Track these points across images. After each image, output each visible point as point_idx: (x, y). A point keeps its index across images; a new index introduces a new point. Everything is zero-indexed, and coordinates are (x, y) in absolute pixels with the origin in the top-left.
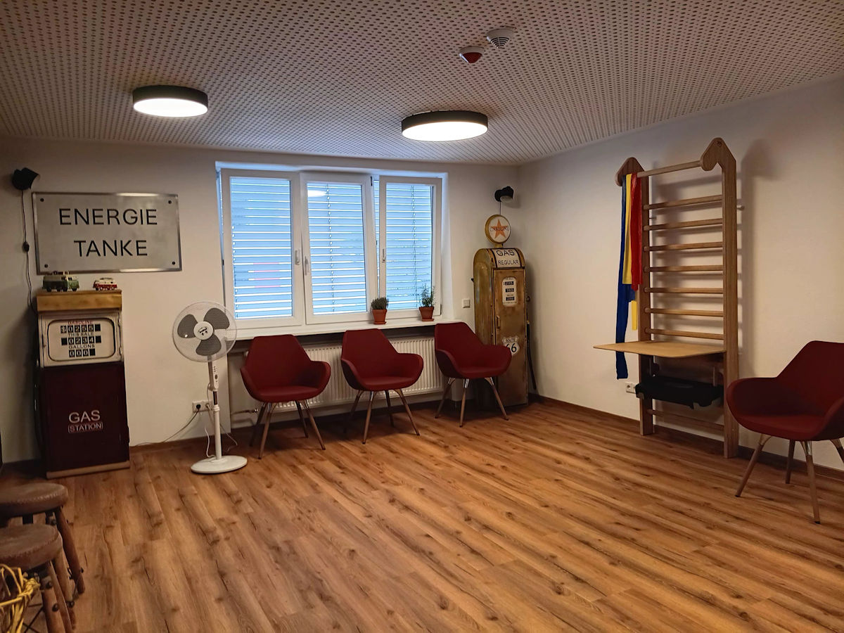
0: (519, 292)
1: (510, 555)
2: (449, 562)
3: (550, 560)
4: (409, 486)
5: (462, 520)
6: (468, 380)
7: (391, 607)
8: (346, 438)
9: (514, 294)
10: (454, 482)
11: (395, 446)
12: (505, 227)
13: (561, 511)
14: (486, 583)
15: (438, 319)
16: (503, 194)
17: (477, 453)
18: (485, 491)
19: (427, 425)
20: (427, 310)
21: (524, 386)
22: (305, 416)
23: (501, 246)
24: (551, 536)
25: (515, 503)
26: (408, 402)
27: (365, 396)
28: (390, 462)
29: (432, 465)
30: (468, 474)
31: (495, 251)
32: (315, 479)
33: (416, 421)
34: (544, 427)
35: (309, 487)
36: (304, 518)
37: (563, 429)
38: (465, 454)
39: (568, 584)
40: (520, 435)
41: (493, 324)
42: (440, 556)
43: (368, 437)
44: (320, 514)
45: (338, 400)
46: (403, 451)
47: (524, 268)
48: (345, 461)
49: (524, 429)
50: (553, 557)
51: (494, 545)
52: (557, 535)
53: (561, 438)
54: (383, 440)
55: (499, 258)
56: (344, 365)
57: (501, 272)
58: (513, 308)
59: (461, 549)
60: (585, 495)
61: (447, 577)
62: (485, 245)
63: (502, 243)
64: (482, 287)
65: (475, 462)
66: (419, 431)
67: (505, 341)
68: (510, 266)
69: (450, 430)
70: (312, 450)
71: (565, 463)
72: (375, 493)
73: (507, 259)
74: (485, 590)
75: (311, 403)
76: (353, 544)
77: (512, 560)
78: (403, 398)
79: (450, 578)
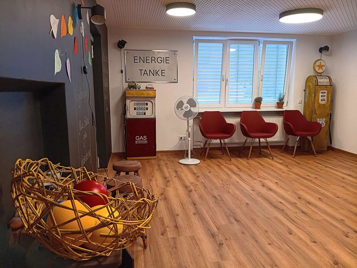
0: (328, 97)
1: (321, 216)
2: (292, 216)
3: (342, 221)
4: (271, 181)
5: (297, 198)
6: (299, 137)
7: (266, 230)
8: (240, 157)
9: (325, 98)
10: (292, 181)
11: (261, 162)
12: (323, 66)
13: (346, 200)
14: (310, 227)
15: (285, 108)
16: (324, 49)
17: (302, 170)
18: (307, 187)
19: (277, 156)
20: (280, 104)
21: (326, 142)
22: (223, 146)
23: (320, 74)
24: (341, 211)
25: (323, 194)
26: (270, 144)
27: (249, 140)
28: (261, 170)
29: (281, 173)
30: (298, 179)
31: (317, 77)
33: (272, 153)
34: (335, 162)
35: (226, 175)
36: (225, 187)
37: (346, 164)
38: (296, 170)
39: (351, 233)
40: (323, 164)
41: (313, 112)
42: (288, 212)
43: (250, 158)
44: (231, 186)
45: (236, 141)
46: (266, 165)
47: (331, 86)
48: (240, 166)
49: (326, 162)
51: (313, 211)
52: (344, 211)
53: (344, 168)
54: (256, 159)
55: (319, 80)
57: (320, 87)
58: (324, 105)
59: (297, 211)
61: (292, 221)
62: (312, 73)
63: (321, 73)
64: (309, 94)
65: (302, 174)
66: (274, 158)
68: (325, 84)
69: (289, 159)
70: (226, 160)
71: (347, 179)
72: (255, 181)
73: (323, 81)
74: (310, 230)
75: (226, 141)
76: (248, 201)
77: (322, 219)
78: (267, 143)
79: (293, 222)
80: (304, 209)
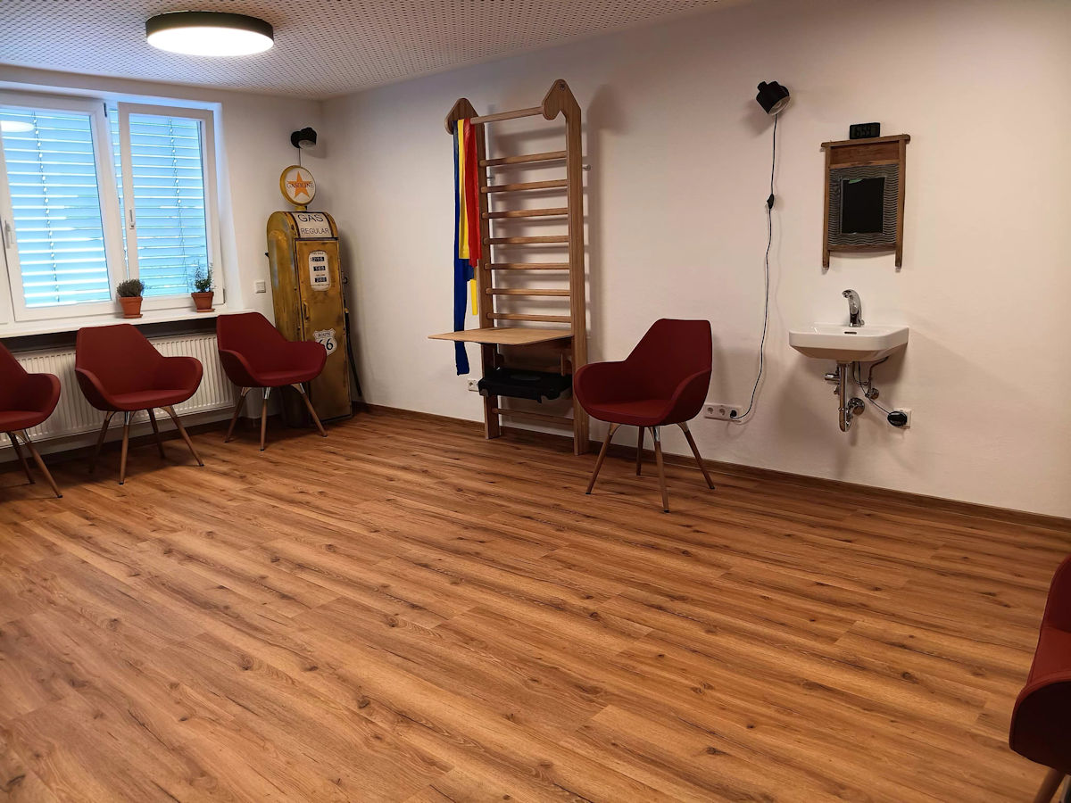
0: (332, 271)
1: (332, 593)
2: (250, 613)
3: (382, 591)
4: (192, 531)
5: (268, 562)
6: (268, 390)
7: (174, 679)
8: (93, 478)
9: (326, 273)
10: (255, 518)
11: (169, 484)
12: (308, 184)
13: (395, 534)
14: (302, 630)
15: (220, 309)
16: (302, 138)
17: (286, 481)
18: (297, 523)
19: (214, 453)
20: (203, 295)
21: (345, 393)
22: (26, 454)
23: (305, 208)
24: (383, 564)
25: (339, 534)
26: (185, 424)
27: (117, 420)
28: (162, 504)
29: (224, 502)
30: (274, 507)
31: (296, 215)
32: (51, 537)
33: (197, 448)
34: (373, 441)
35: (41, 549)
36: (38, 590)
37: (397, 441)
38: (269, 484)
39: (403, 614)
40: (343, 453)
41: (300, 313)
42: (241, 609)
43: (127, 475)
44: (63, 582)
45: (75, 428)
46: (180, 488)
47: (336, 239)
48: (94, 509)
49: (352, 445)
50: (385, 587)
51: (310, 585)
52: (389, 561)
53: (393, 452)
54: (150, 477)
55: (302, 225)
56: (81, 378)
57: (306, 244)
58: (325, 293)
59: (267, 597)
60: (425, 513)
61: (251, 632)
62: (282, 207)
63: (305, 205)
64: (281, 264)
65: (284, 491)
66: (204, 461)
67: (316, 334)
68: (318, 235)
69: (248, 456)
70: (42, 500)
71: (399, 480)
72: (143, 545)
73: (312, 227)
74: (301, 638)
76: (114, 613)
77: (333, 598)
78: (175, 419)
79: (254, 633)
80: (287, 587)
